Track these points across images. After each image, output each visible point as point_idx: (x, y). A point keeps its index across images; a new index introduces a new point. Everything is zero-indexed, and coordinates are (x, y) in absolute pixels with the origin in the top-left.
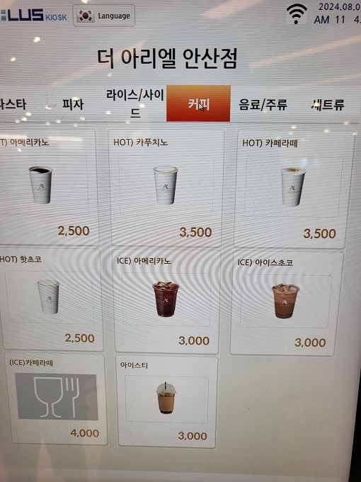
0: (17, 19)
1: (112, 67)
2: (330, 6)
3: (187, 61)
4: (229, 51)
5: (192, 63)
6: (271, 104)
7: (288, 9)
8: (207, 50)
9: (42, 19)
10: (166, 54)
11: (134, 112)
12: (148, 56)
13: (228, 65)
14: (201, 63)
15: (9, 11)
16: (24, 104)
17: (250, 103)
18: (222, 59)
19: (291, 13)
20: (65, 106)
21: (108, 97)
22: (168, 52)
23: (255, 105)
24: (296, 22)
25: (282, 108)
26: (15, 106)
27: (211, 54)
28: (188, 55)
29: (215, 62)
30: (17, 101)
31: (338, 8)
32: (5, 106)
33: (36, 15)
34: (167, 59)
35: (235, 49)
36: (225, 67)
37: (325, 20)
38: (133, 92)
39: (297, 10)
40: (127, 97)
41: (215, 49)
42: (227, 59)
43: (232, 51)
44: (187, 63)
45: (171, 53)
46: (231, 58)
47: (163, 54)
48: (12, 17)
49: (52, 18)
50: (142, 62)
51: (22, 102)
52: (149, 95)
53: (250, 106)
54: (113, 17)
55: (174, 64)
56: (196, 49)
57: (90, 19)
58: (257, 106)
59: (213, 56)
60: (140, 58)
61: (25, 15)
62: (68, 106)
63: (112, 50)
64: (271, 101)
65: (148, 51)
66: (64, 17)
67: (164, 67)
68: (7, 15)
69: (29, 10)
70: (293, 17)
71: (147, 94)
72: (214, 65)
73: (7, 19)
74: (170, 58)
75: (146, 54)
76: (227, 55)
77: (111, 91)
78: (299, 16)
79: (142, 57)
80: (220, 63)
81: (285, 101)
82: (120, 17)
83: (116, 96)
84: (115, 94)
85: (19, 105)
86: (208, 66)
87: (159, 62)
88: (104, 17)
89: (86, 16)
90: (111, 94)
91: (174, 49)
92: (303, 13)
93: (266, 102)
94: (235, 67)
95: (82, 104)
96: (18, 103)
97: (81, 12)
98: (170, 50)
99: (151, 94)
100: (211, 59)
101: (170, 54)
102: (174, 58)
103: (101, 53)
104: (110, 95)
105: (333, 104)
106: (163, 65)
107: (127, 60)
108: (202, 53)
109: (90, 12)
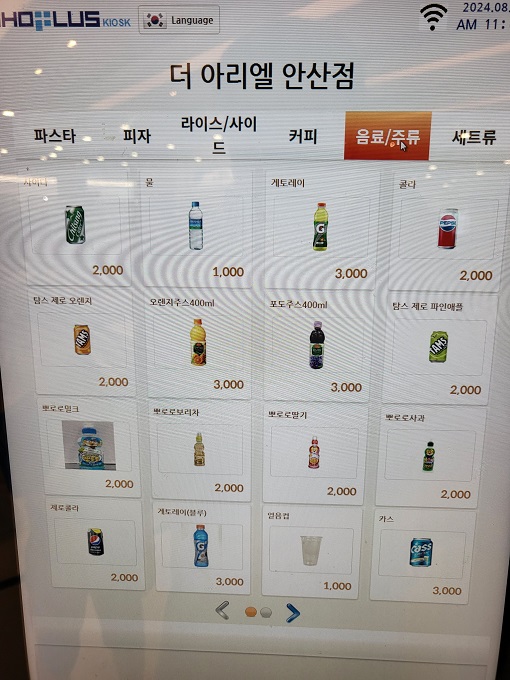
0: (65, 25)
1: (189, 88)
2: (478, 7)
3: (288, 79)
4: (343, 66)
5: (294, 82)
7: (422, 11)
8: (315, 65)
9: (98, 25)
10: (261, 70)
11: (218, 146)
12: (237, 73)
13: (342, 85)
14: (306, 82)
15: (54, 13)
16: (73, 135)
18: (334, 76)
19: (425, 16)
20: (126, 139)
21: (183, 126)
22: (263, 67)
24: (433, 28)
26: (62, 138)
27: (320, 70)
28: (289, 71)
29: (325, 81)
30: (64, 131)
31: (488, 9)
32: (48, 138)
33: (91, 19)
34: (262, 76)
35: (352, 64)
36: (338, 87)
37: (470, 25)
38: (216, 120)
39: (433, 13)
40: (209, 126)
41: (325, 64)
42: (341, 77)
43: (348, 67)
44: (288, 82)
45: (268, 69)
46: (345, 76)
47: (256, 70)
48: (58, 22)
49: (111, 23)
50: (229, 81)
51: (70, 133)
52: (237, 124)
54: (190, 21)
55: (270, 83)
56: (300, 64)
57: (161, 24)
59: (321, 73)
60: (226, 75)
61: (76, 19)
62: (130, 139)
63: (188, 65)
65: (237, 66)
66: (127, 22)
67: (257, 88)
68: (51, 19)
69: (81, 13)
70: (429, 21)
71: (234, 123)
72: (324, 85)
73: (52, 23)
74: (266, 76)
75: (233, 70)
76: (341, 72)
77: (187, 119)
78: (437, 20)
79: (229, 74)
80: (331, 82)
82: (201, 21)
83: (194, 125)
84: (192, 123)
85: (67, 137)
86: (315, 86)
87: (251, 80)
88: (179, 21)
89: (155, 21)
90: (188, 123)
91: (271, 64)
92: (441, 16)
94: (351, 87)
95: (148, 135)
96: (65, 135)
97: (149, 16)
98: (266, 65)
99: (240, 123)
100: (319, 76)
101: (265, 70)
102: (270, 76)
103: (175, 69)
104: (185, 125)
105: (482, 136)
106: (257, 85)
107: (208, 78)
108: (308, 69)
109: (161, 16)
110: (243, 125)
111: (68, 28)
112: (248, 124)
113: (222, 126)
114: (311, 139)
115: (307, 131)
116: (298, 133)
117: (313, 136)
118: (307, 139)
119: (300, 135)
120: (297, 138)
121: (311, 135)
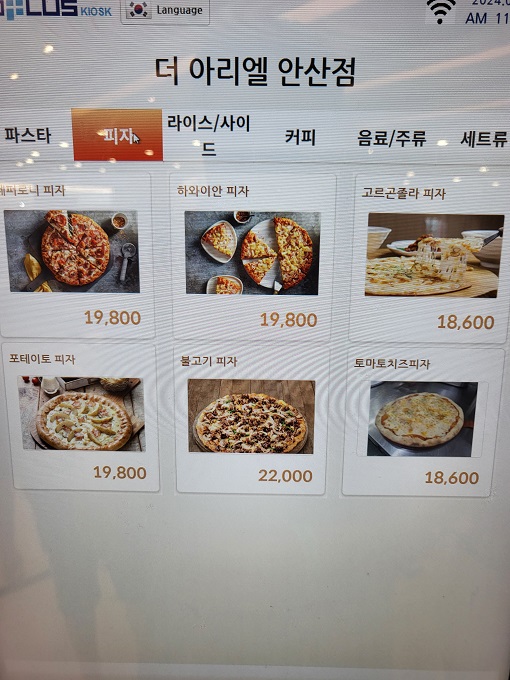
0: (39, 14)
1: (176, 83)
3: (284, 75)
4: (344, 61)
5: (290, 78)
6: (403, 138)
7: (428, 3)
8: (313, 60)
9: (75, 14)
10: (254, 65)
11: (208, 147)
12: (228, 68)
13: (342, 81)
14: (304, 79)
15: (28, 1)
16: (48, 135)
17: (373, 136)
18: (334, 73)
19: (432, 8)
21: (170, 126)
22: (257, 62)
23: (381, 139)
24: (440, 21)
25: (419, 143)
26: (35, 138)
27: (319, 65)
28: (286, 66)
29: (324, 77)
30: (38, 130)
31: (499, 2)
32: (20, 138)
33: (67, 7)
34: (256, 71)
35: (353, 60)
36: (339, 84)
37: (482, 19)
38: (205, 119)
39: (441, 5)
40: (198, 125)
41: (325, 59)
42: (341, 73)
43: (349, 62)
44: (284, 78)
45: (262, 64)
46: (346, 72)
47: (249, 65)
48: (31, 10)
49: (90, 12)
50: (220, 76)
51: (45, 132)
52: (229, 122)
53: (374, 141)
54: (177, 11)
55: (265, 79)
56: (298, 59)
57: (145, 14)
58: (383, 140)
59: (320, 69)
60: (216, 70)
61: (51, 7)
63: (175, 58)
64: (404, 133)
65: (228, 61)
66: (108, 11)
67: (250, 84)
68: (24, 7)
69: (57, 1)
70: (436, 13)
71: (225, 122)
72: (323, 82)
73: (24, 12)
74: (260, 71)
75: (225, 64)
76: (341, 67)
77: (174, 117)
78: (445, 13)
79: (220, 69)
80: (331, 78)
81: (424, 133)
82: (189, 11)
83: (182, 125)
84: (179, 122)
85: (41, 137)
86: (314, 82)
87: (244, 76)
88: (165, 11)
89: (139, 10)
90: (175, 122)
91: (265, 59)
92: (449, 8)
93: (397, 134)
94: (352, 85)
96: (39, 134)
97: (132, 4)
98: (260, 59)
99: (232, 122)
100: (318, 72)
101: (259, 65)
102: (265, 71)
103: (161, 63)
104: (172, 124)
105: (492, 137)
106: (250, 81)
107: (197, 73)
108: (305, 64)
109: (145, 5)
110: (235, 125)
111: (42, 17)
112: (241, 124)
113: (213, 126)
114: (309, 140)
115: (304, 132)
116: (295, 133)
117: (311, 138)
118: (304, 140)
119: (297, 136)
120: (294, 139)
121: (309, 136)
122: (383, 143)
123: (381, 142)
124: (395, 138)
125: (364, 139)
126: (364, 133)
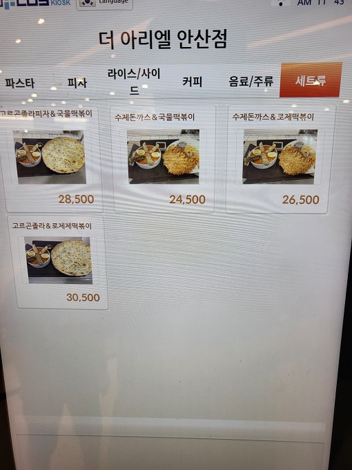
0: (25, 5)
1: (112, 48)
3: (181, 41)
4: (219, 31)
5: (185, 43)
6: (258, 81)
8: (199, 31)
9: (47, 4)
10: (162, 35)
11: (134, 89)
12: (145, 37)
13: (219, 45)
14: (194, 44)
16: (33, 83)
17: (239, 80)
18: (213, 39)
20: (70, 85)
21: (109, 76)
22: (164, 33)
23: (244, 82)
24: (281, 4)
25: (269, 84)
26: (25, 85)
27: (203, 35)
29: (207, 42)
30: (26, 80)
32: (15, 85)
34: (163, 40)
35: (225, 30)
36: (216, 47)
37: (308, 2)
38: (132, 71)
40: (127, 75)
41: (207, 31)
42: (218, 40)
43: (222, 32)
44: (181, 44)
45: (167, 34)
46: (221, 39)
47: (159, 35)
49: (57, 3)
50: (140, 43)
51: (30, 81)
52: (147, 73)
53: (239, 83)
54: (112, 1)
55: (169, 45)
56: (190, 31)
57: (92, 4)
58: (246, 82)
59: (204, 37)
60: (138, 39)
62: (72, 85)
63: (112, 32)
64: (259, 78)
65: (145, 33)
66: (68, 3)
67: (160, 48)
68: (15, 1)
71: (144, 73)
72: (206, 45)
73: (16, 4)
74: (166, 39)
75: (143, 35)
76: (218, 36)
77: (112, 71)
79: (140, 38)
80: (211, 43)
81: (272, 78)
82: (120, 1)
83: (117, 75)
84: (115, 73)
85: (28, 84)
86: (200, 46)
87: (156, 43)
88: (104, 1)
90: (112, 73)
91: (169, 31)
93: (254, 79)
94: (225, 47)
95: (85, 82)
96: (27, 83)
98: (166, 31)
99: (149, 73)
100: (203, 39)
101: (165, 35)
102: (169, 39)
103: (102, 35)
104: (111, 75)
106: (160, 46)
107: (126, 42)
108: (195, 34)
110: (151, 75)
111: (27, 7)
112: (154, 74)
113: (137, 75)
114: (198, 83)
115: (195, 78)
116: (189, 79)
117: (199, 82)
118: (195, 84)
119: (190, 81)
120: (188, 83)
121: (198, 81)
122: (246, 85)
123: (244, 84)
124: (253, 81)
125: (233, 82)
126: (233, 78)
